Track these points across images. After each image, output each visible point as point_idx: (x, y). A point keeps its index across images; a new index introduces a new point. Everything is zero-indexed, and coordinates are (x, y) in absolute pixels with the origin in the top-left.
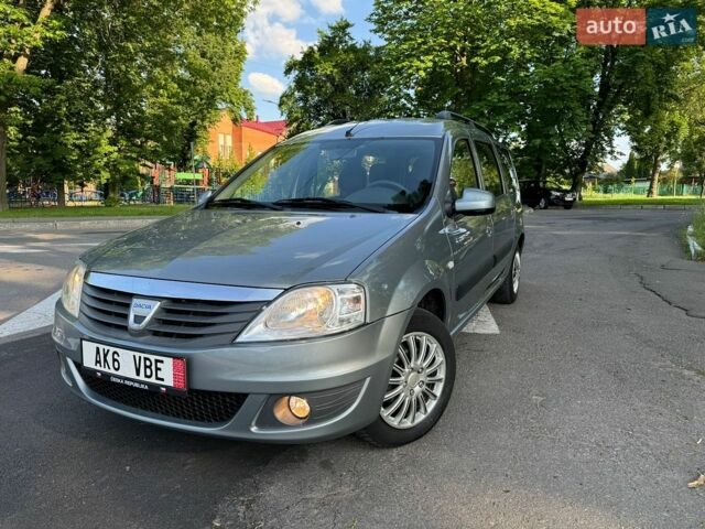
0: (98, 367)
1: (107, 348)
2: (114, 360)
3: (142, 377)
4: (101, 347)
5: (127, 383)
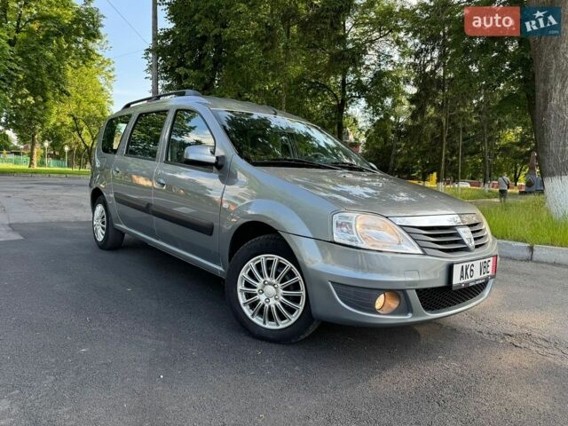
0: (462, 281)
1: (467, 264)
2: (472, 270)
3: (483, 276)
4: (464, 265)
5: (477, 282)
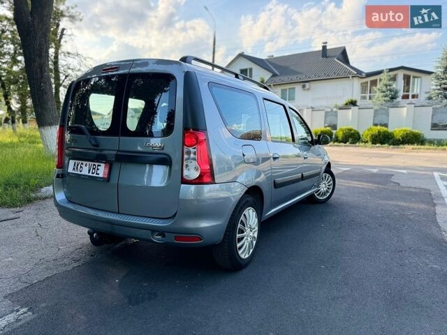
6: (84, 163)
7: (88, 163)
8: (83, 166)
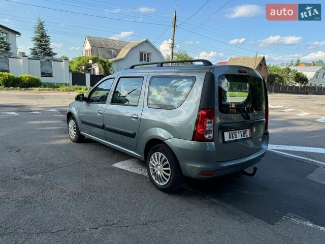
6: (237, 131)
7: (240, 131)
8: (237, 134)
